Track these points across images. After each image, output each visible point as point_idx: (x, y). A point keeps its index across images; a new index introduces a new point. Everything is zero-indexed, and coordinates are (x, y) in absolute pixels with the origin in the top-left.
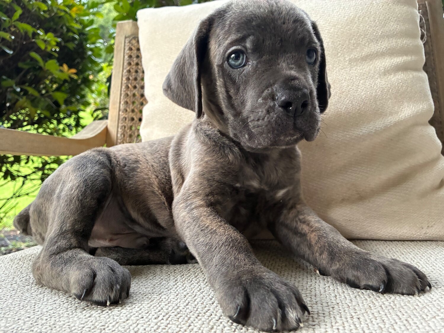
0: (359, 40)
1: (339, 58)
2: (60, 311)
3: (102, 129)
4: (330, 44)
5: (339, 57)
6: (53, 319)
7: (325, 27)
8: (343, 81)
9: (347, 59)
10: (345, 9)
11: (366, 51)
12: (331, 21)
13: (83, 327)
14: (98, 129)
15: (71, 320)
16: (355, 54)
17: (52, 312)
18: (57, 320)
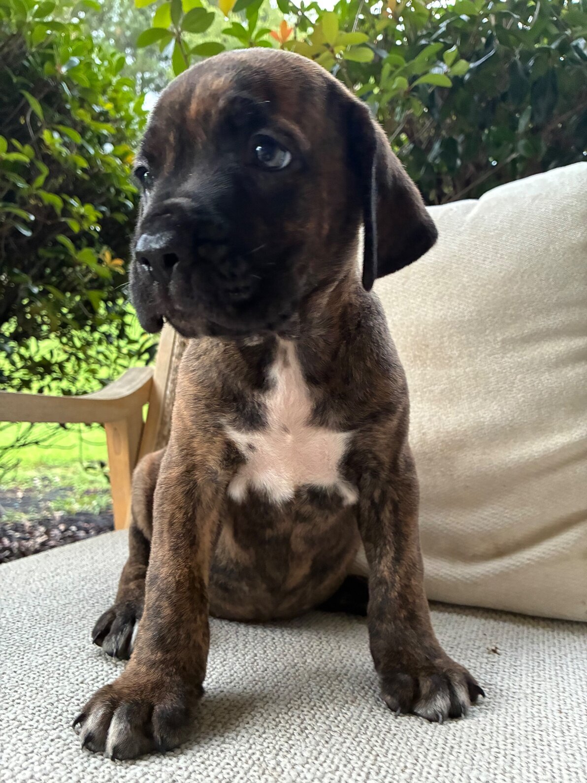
0: (521, 310)
1: (486, 338)
2: (50, 667)
3: (145, 381)
4: (474, 314)
5: (487, 336)
6: (41, 679)
7: (469, 286)
8: (491, 375)
9: (499, 339)
10: (504, 258)
11: (530, 327)
12: (479, 278)
13: (72, 697)
14: (138, 381)
15: (60, 684)
16: (512, 332)
17: (41, 667)
18: (46, 682)
